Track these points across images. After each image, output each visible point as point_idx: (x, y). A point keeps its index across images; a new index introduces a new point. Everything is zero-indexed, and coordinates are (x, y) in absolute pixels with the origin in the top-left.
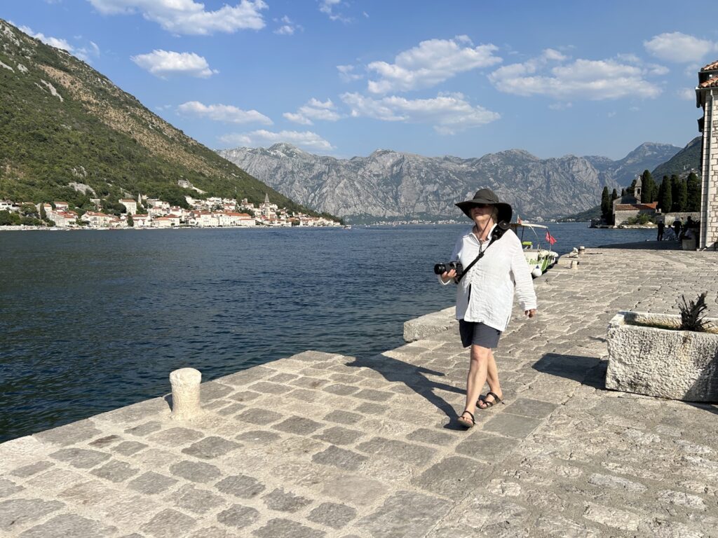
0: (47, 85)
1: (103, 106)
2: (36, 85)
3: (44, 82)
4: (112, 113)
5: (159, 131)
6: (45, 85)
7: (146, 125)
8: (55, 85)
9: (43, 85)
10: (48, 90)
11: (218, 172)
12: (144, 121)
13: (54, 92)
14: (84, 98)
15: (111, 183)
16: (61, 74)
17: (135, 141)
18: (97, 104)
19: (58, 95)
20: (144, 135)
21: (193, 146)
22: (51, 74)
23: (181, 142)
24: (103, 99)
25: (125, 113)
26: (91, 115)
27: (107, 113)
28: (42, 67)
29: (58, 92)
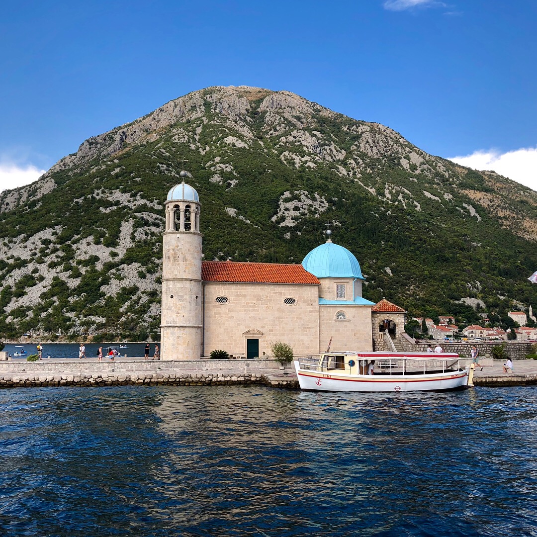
0: (468, 208)
1: (519, 218)
2: (458, 210)
3: (464, 205)
4: (528, 224)
6: (466, 208)
8: (475, 206)
9: (464, 208)
10: (468, 212)
13: (473, 212)
14: (501, 214)
15: (504, 296)
16: (482, 195)
18: (513, 218)
19: (477, 215)
22: (473, 197)
24: (521, 211)
26: (505, 229)
27: (523, 225)
28: (466, 192)
29: (477, 212)
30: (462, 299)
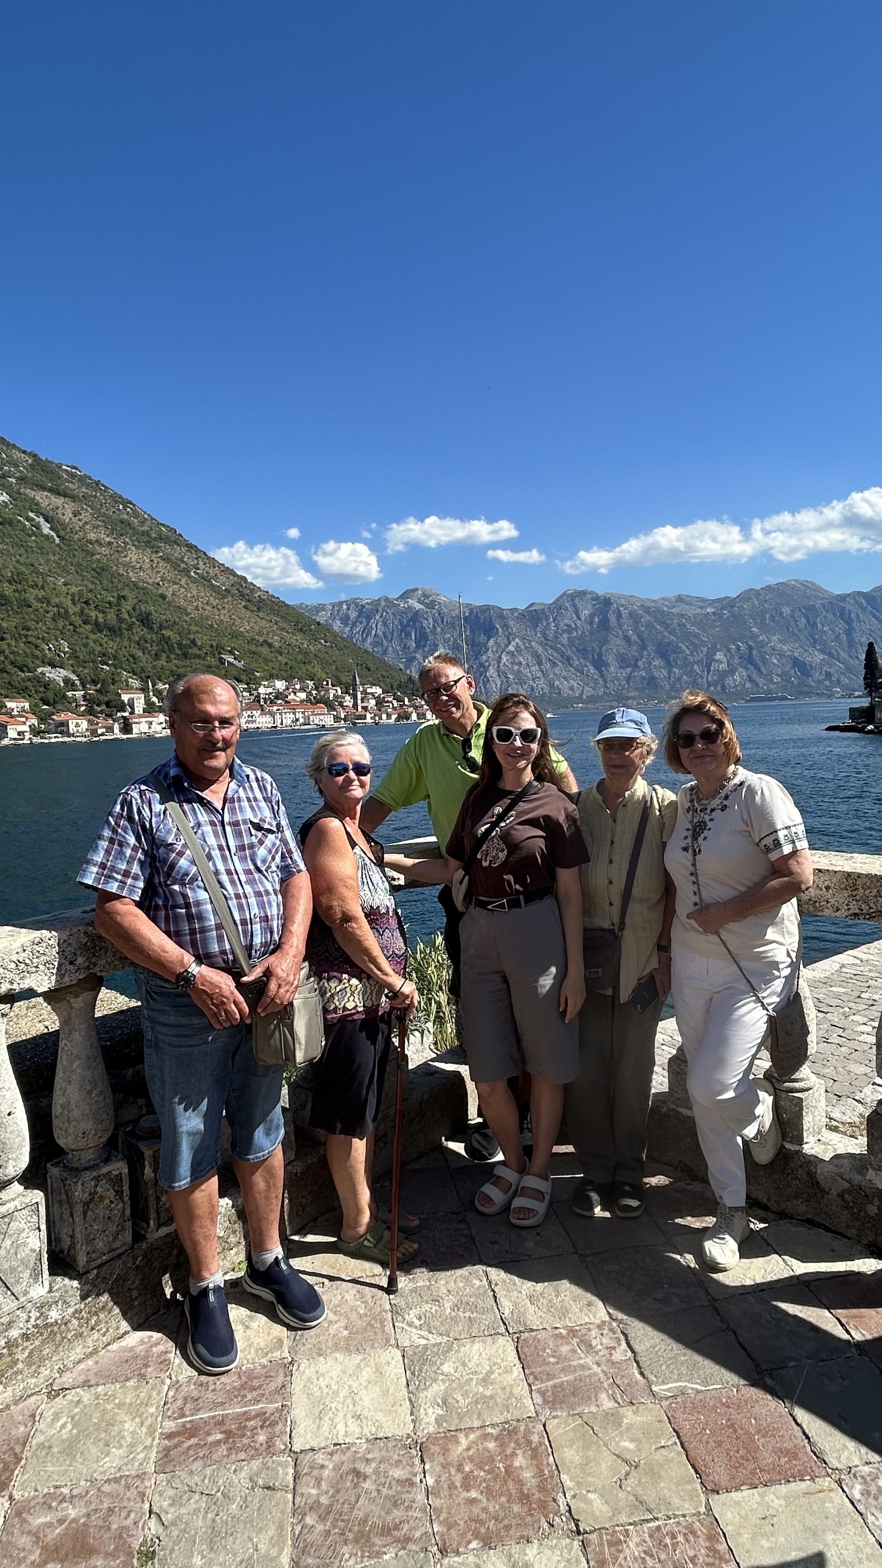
0: (37, 520)
1: (120, 546)
2: (20, 521)
3: (32, 515)
4: (133, 555)
5: (205, 580)
6: (34, 520)
7: (186, 572)
8: (49, 519)
9: (28, 519)
10: (38, 527)
11: (297, 639)
12: (183, 566)
13: (46, 529)
14: (92, 536)
15: (107, 665)
16: (59, 501)
17: (163, 597)
18: (110, 543)
19: (52, 533)
20: (181, 586)
21: (261, 600)
22: (44, 503)
23: (242, 595)
24: (122, 535)
25: (154, 556)
26: (99, 561)
27: (125, 556)
28: (31, 493)
29: (51, 529)
30: (40, 670)
